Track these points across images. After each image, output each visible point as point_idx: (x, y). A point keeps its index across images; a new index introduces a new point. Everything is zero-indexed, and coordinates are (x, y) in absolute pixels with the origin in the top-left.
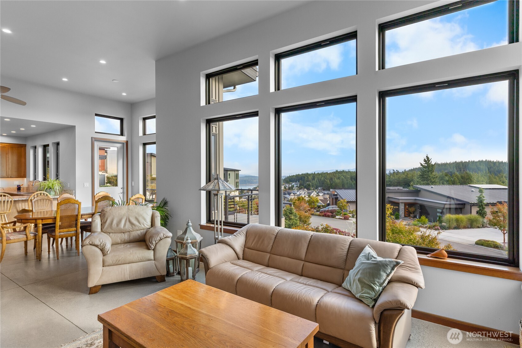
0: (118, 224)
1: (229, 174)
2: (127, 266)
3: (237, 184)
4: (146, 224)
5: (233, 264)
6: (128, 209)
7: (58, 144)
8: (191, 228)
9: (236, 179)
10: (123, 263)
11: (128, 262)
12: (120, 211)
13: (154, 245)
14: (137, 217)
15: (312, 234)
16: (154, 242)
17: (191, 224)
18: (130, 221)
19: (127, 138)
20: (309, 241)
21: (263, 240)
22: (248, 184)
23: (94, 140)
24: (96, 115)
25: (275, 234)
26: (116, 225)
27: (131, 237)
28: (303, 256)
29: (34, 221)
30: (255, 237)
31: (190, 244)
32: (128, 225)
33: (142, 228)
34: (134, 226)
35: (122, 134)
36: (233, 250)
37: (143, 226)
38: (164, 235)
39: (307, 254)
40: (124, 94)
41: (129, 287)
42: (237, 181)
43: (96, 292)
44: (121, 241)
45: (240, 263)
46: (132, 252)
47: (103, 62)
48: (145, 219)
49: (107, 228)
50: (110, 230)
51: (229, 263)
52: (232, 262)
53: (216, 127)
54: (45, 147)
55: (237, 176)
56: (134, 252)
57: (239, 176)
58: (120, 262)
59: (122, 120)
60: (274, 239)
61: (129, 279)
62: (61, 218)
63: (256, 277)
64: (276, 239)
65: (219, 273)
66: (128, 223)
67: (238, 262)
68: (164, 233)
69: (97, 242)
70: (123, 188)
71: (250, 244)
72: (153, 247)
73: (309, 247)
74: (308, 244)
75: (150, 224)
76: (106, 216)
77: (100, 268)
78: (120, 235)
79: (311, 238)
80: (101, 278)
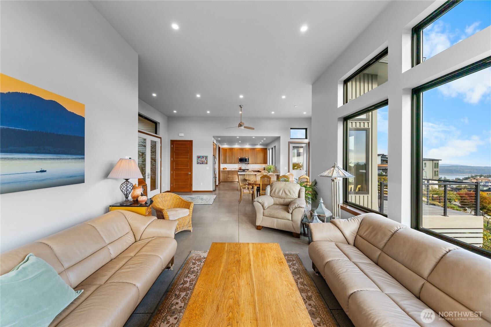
0: (278, 193)
1: (425, 164)
2: (276, 220)
3: (436, 173)
4: (295, 196)
5: (337, 245)
6: (285, 184)
7: (275, 147)
8: (322, 205)
9: (435, 168)
10: (273, 216)
11: (275, 217)
12: (280, 185)
13: (292, 211)
14: (290, 190)
15: (451, 249)
16: (291, 209)
17: (323, 202)
18: (285, 192)
19: (309, 140)
20: (442, 257)
21: (376, 234)
22: (455, 173)
23: (290, 143)
24: (291, 129)
25: (393, 232)
26: (277, 193)
27: (285, 202)
28: (426, 273)
29: (252, 185)
30: (369, 227)
31: (317, 217)
32: (284, 194)
33: (292, 198)
34: (287, 196)
35: (306, 138)
36: (341, 233)
37: (292, 196)
38: (298, 205)
39: (433, 273)
40: (305, 113)
41: (277, 233)
42: (436, 170)
43: (260, 229)
44: (279, 203)
45: (345, 247)
46: (278, 211)
47: (284, 97)
48: (294, 192)
49: (273, 194)
50: (273, 195)
51: (334, 244)
52: (337, 243)
53: (368, 123)
54: (272, 148)
55: (436, 165)
56: (279, 212)
57: (439, 165)
58: (271, 216)
59: (306, 129)
60: (390, 236)
61: (276, 228)
62: (262, 185)
63: (343, 269)
64: (392, 237)
65: (316, 248)
66: (284, 193)
67: (343, 246)
68: (299, 204)
69: (260, 201)
70: (306, 171)
71: (363, 233)
72: (290, 212)
73: (439, 265)
74: (438, 260)
75: (297, 195)
76: (273, 187)
77: (262, 216)
78: (279, 199)
79: (446, 254)
80: (261, 222)
